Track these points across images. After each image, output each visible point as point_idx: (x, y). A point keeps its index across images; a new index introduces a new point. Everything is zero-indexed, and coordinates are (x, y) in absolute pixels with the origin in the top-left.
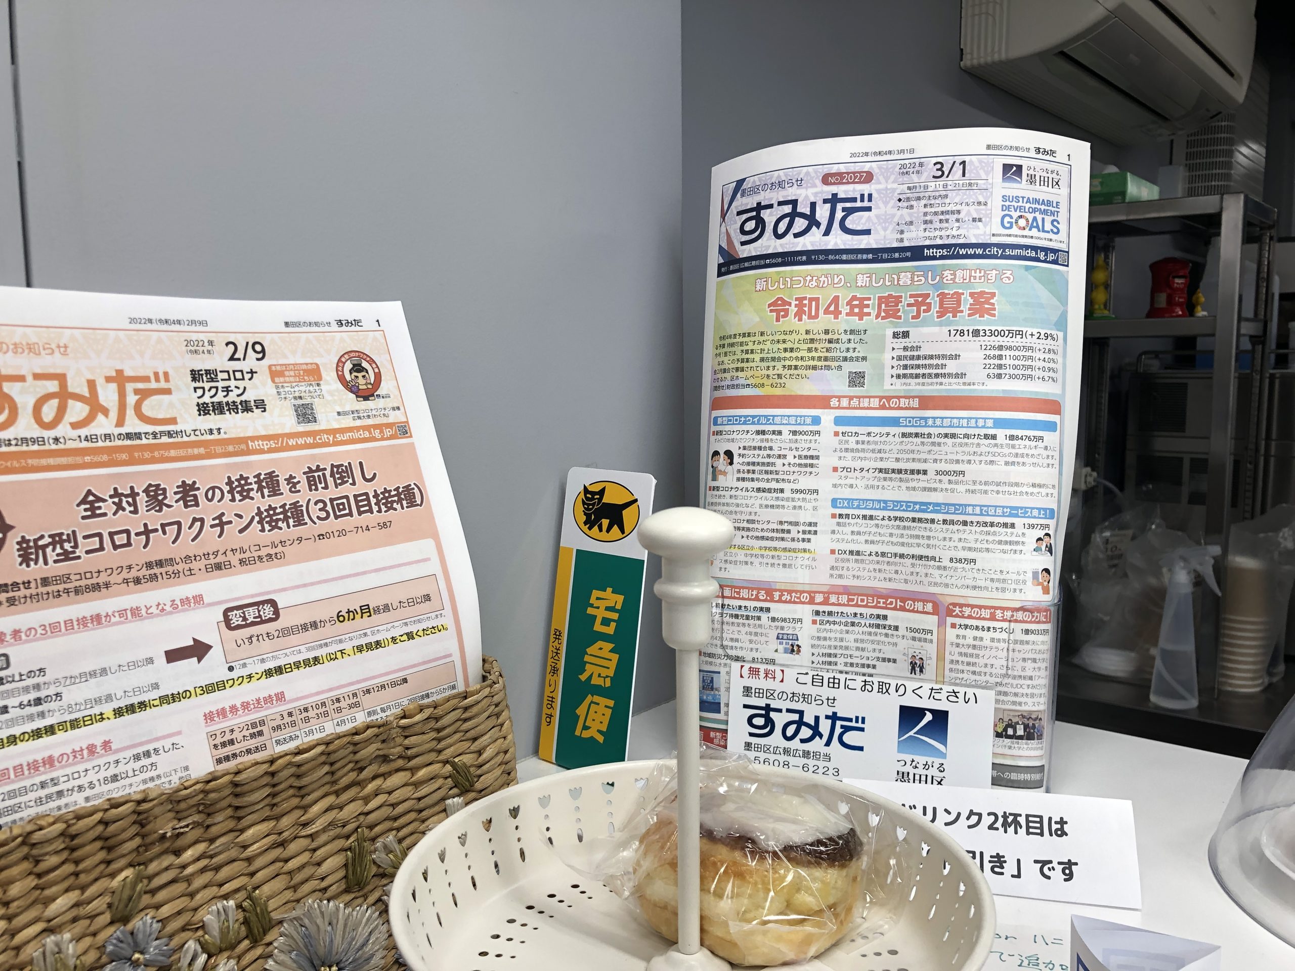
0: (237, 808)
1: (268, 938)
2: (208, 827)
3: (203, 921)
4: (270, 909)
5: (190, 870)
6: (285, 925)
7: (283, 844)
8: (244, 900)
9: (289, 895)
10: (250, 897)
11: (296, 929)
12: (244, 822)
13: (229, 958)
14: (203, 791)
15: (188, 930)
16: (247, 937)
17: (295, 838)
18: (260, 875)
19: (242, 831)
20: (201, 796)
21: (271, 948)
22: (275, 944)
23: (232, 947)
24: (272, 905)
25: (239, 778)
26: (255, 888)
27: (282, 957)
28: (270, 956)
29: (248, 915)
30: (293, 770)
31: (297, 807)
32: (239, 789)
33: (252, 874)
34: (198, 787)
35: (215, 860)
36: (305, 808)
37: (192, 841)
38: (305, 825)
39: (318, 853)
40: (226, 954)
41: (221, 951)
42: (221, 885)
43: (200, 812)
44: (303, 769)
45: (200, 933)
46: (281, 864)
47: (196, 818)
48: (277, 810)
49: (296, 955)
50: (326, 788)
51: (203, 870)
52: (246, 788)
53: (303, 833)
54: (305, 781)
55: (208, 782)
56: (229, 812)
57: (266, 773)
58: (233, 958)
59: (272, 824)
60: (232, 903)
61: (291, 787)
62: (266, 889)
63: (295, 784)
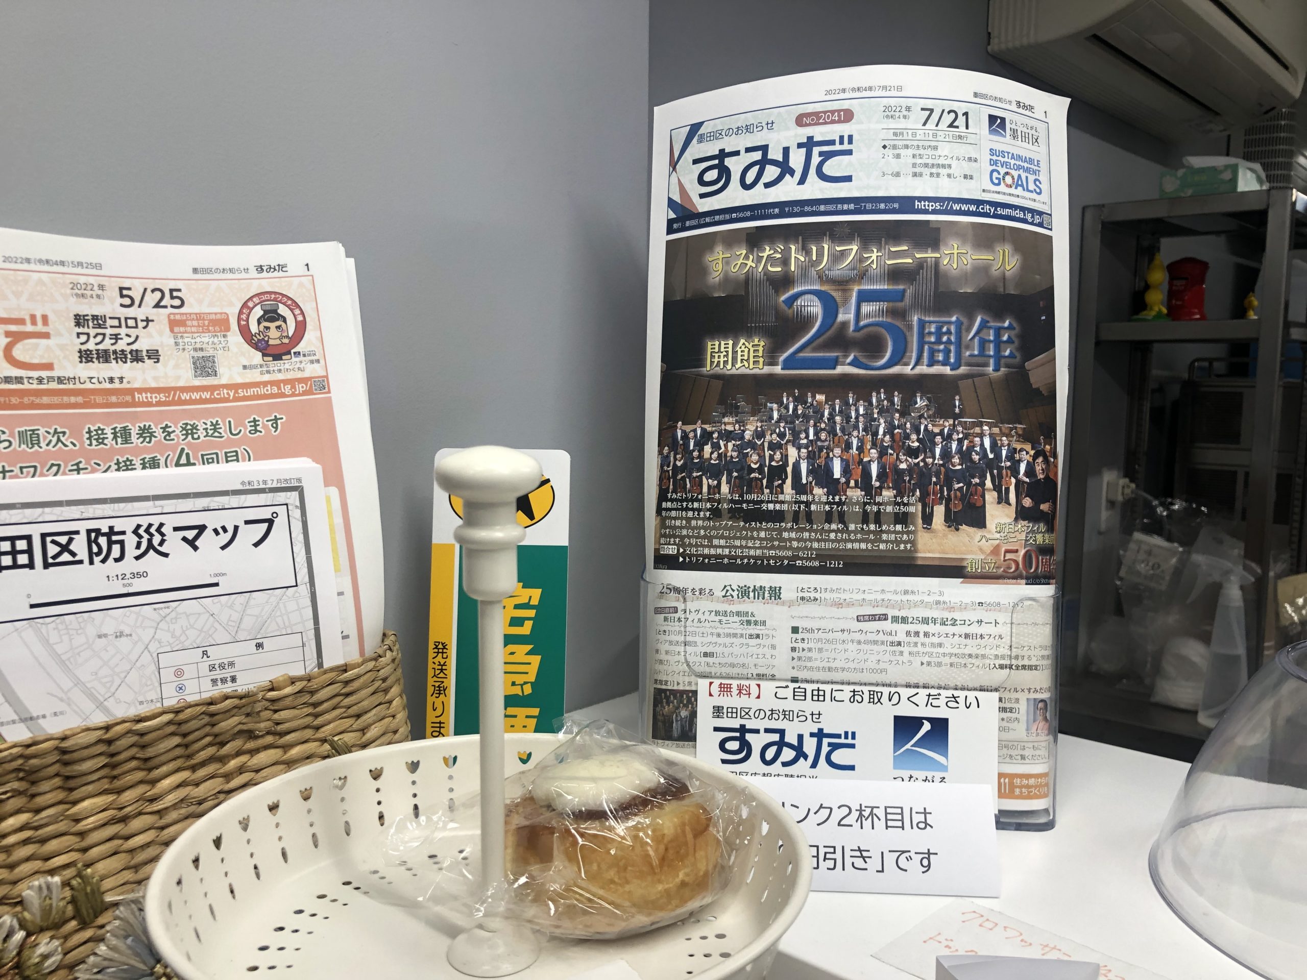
0: (68, 778)
1: (101, 921)
2: (33, 796)
3: (20, 896)
4: (103, 889)
5: (11, 840)
6: (122, 908)
7: (124, 820)
8: (74, 877)
9: (128, 875)
10: (79, 875)
11: (133, 913)
12: (76, 795)
13: (52, 938)
14: (21, 756)
15: (6, 904)
16: (73, 918)
17: (140, 813)
18: (94, 852)
19: (75, 803)
20: (20, 761)
21: (102, 931)
22: (108, 928)
23: (57, 926)
24: (107, 884)
25: (65, 744)
26: (88, 866)
27: (114, 942)
28: (101, 939)
29: (76, 893)
30: (134, 739)
31: (141, 782)
32: (66, 757)
33: (85, 850)
34: (14, 751)
35: (40, 832)
36: (153, 782)
37: (12, 811)
38: (152, 800)
39: (166, 831)
40: (49, 934)
41: (42, 930)
42: (47, 859)
43: (22, 779)
44: (147, 738)
45: (18, 909)
46: (120, 842)
47: (16, 785)
48: (118, 784)
49: (133, 941)
50: (178, 763)
51: (26, 842)
52: (76, 755)
53: (149, 810)
54: (150, 752)
55: (28, 746)
56: (57, 781)
57: (100, 741)
58: (58, 938)
59: (110, 798)
60: (57, 879)
61: (133, 758)
62: (101, 867)
63: (138, 756)
